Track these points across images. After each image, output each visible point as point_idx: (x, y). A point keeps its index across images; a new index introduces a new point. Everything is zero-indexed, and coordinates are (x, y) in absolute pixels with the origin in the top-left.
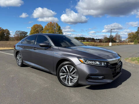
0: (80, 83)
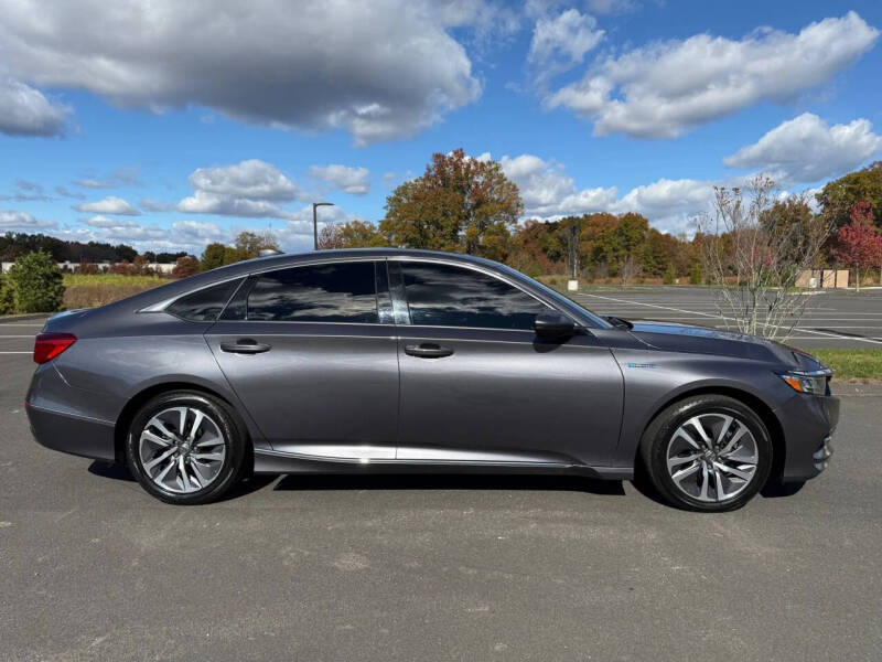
0: (791, 475)
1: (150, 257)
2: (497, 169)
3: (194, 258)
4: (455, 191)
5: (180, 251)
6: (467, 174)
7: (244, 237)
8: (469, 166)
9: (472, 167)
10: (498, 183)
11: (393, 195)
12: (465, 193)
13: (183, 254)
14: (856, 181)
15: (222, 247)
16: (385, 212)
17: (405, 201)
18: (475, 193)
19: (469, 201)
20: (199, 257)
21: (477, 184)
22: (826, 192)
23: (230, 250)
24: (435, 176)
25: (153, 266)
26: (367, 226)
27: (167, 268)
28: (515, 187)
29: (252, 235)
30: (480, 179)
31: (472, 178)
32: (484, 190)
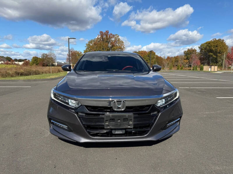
1: (16, 60)
2: (118, 37)
3: (29, 60)
4: (106, 42)
5: (25, 59)
6: (109, 37)
7: (43, 55)
8: (110, 35)
9: (111, 36)
10: (118, 41)
11: (88, 43)
12: (109, 43)
13: (26, 60)
14: (209, 43)
15: (37, 57)
16: (86, 48)
17: (91, 45)
18: (112, 43)
19: (110, 45)
20: (30, 60)
21: (112, 40)
22: (201, 46)
23: (40, 58)
24: (100, 38)
25: (17, 63)
26: (79, 52)
27: (21, 63)
28: (123, 42)
29: (46, 54)
30: (113, 39)
31: (111, 39)
32: (114, 42)
